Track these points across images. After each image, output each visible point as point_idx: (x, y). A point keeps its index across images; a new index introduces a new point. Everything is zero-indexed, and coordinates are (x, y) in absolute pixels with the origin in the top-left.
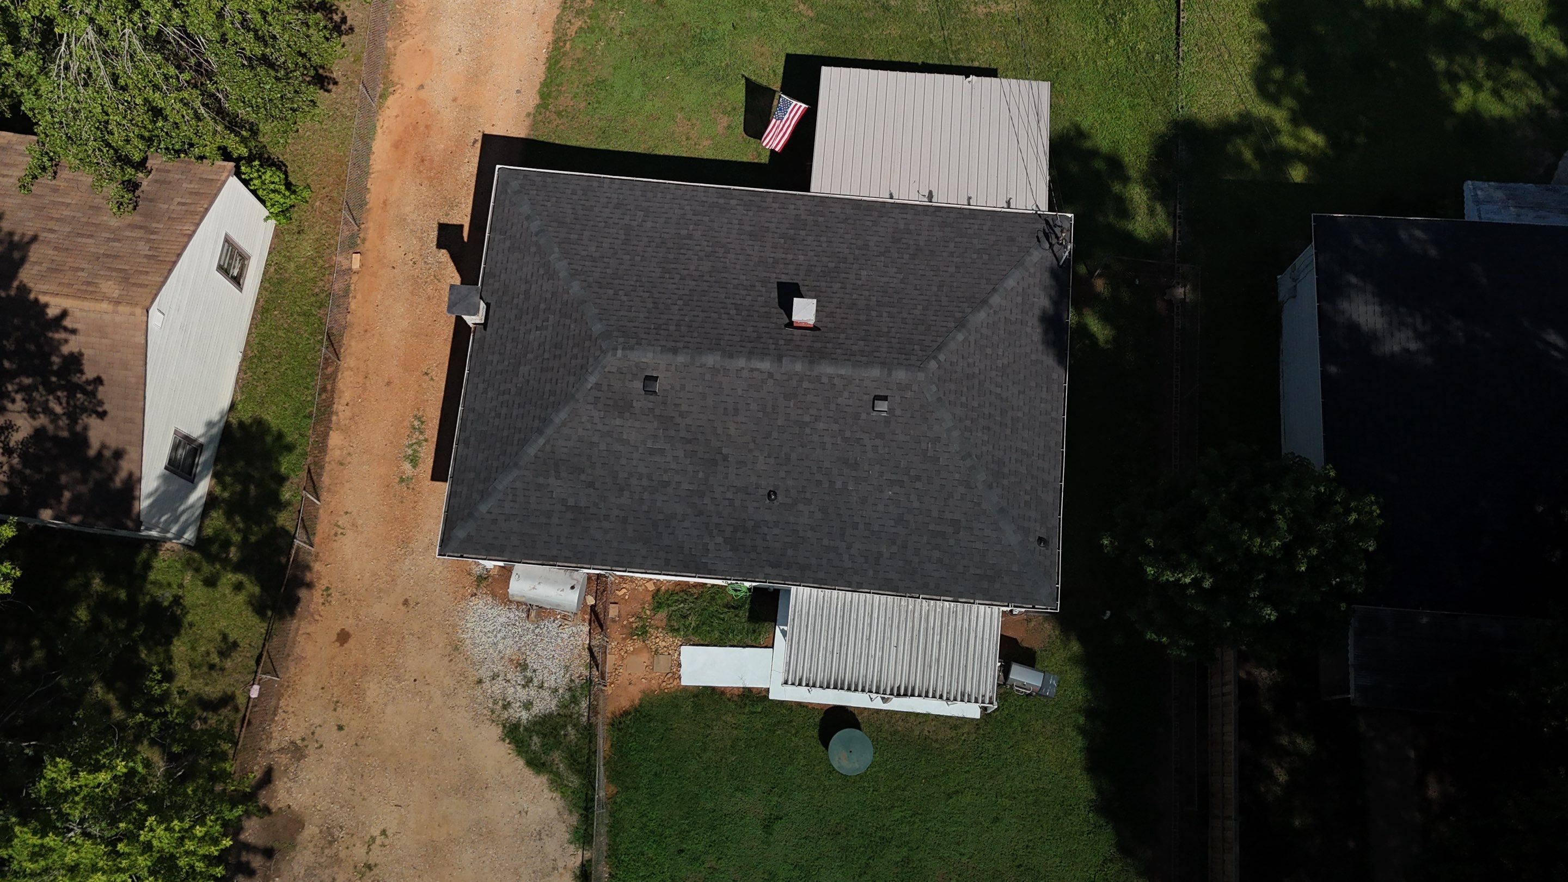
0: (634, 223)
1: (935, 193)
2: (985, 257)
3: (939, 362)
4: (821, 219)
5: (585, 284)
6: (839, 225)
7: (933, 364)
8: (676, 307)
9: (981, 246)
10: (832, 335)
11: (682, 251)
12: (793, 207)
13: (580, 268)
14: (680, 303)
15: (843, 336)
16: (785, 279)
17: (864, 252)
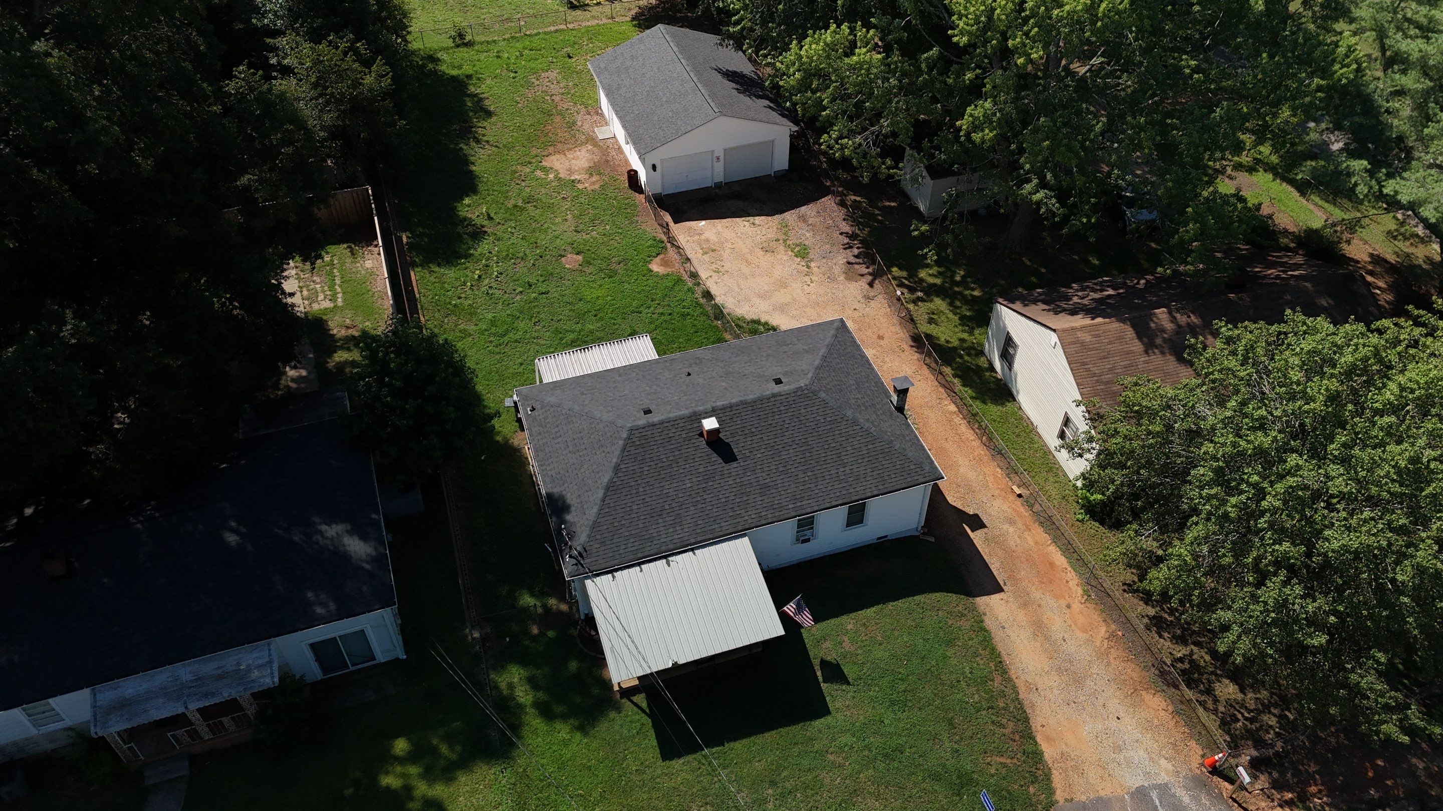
0: (842, 469)
1: (666, 566)
2: (616, 524)
3: (621, 438)
4: (731, 514)
5: (846, 419)
6: (718, 514)
7: (624, 435)
8: (787, 422)
9: (621, 531)
10: (691, 434)
11: (803, 460)
12: (753, 516)
13: (855, 428)
14: (787, 426)
15: (684, 436)
16: (735, 464)
17: (694, 500)
